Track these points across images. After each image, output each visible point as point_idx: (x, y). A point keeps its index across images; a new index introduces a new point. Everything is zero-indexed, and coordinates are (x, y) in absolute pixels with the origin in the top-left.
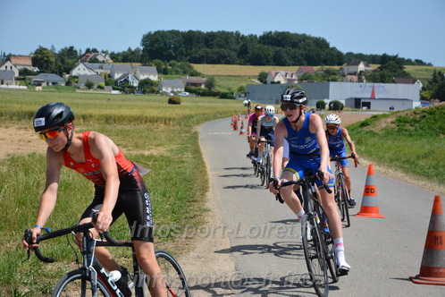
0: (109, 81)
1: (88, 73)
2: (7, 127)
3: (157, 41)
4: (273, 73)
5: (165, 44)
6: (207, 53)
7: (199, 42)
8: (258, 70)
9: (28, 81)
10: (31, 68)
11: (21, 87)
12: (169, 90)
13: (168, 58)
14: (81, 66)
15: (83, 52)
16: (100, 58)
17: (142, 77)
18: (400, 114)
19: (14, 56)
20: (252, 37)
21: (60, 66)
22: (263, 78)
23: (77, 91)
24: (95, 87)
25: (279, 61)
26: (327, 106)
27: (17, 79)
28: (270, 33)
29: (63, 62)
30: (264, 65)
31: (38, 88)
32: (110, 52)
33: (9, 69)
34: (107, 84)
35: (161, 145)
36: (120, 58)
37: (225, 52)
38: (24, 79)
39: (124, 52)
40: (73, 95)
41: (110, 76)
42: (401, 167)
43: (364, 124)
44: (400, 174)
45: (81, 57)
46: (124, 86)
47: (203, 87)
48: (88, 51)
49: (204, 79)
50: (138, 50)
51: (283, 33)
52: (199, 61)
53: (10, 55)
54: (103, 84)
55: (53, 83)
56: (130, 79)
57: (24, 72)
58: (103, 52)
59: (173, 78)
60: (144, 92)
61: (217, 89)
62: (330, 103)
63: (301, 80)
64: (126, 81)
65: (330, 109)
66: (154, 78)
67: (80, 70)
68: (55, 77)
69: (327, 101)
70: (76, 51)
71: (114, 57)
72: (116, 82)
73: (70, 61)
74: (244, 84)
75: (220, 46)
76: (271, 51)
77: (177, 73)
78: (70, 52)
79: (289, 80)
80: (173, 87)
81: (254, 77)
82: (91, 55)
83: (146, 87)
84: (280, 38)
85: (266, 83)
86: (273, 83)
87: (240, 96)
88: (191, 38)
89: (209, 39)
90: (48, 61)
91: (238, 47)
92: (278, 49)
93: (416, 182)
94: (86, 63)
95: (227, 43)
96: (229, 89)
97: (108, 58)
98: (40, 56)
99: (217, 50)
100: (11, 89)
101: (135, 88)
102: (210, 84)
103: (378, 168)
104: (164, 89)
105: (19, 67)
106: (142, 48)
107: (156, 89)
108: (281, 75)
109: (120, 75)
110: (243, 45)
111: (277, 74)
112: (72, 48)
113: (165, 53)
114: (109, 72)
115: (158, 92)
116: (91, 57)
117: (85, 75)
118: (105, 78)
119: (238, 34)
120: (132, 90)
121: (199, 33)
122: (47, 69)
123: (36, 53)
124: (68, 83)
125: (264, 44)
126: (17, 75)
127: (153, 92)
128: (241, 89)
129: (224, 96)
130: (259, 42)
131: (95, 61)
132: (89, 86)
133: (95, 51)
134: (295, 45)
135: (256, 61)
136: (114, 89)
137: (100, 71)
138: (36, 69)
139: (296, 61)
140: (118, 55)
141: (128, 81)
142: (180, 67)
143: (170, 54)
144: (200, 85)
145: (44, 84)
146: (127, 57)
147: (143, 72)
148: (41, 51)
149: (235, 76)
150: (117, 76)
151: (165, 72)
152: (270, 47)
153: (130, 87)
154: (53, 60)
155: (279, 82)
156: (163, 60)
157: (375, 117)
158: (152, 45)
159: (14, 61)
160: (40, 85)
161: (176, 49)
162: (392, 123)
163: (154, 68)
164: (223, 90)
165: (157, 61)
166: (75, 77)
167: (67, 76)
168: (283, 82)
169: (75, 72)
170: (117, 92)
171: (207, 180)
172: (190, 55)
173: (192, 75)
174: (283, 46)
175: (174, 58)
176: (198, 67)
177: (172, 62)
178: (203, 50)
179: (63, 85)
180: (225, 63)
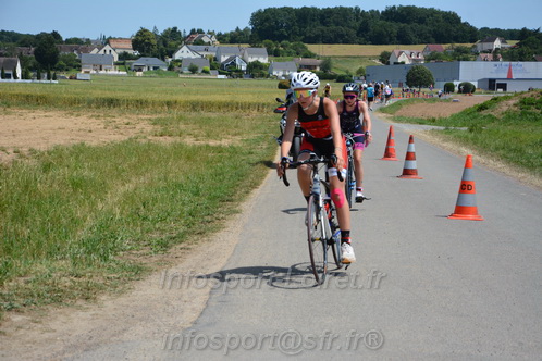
0: (215, 65)
1: (192, 56)
2: (78, 116)
3: (267, 19)
4: (397, 53)
5: (277, 22)
6: (322, 31)
7: (314, 20)
8: (379, 49)
9: (128, 66)
10: (131, 52)
11: (121, 73)
12: (281, 73)
13: (280, 38)
14: (185, 48)
15: (188, 33)
16: (206, 39)
17: (251, 60)
18: (524, 96)
19: (115, 39)
20: (374, 13)
21: (162, 50)
22: (385, 58)
23: (180, 76)
24: (200, 71)
25: (403, 40)
26: (456, 89)
27: (116, 64)
28: (394, 7)
29: (165, 45)
30: (387, 44)
31: (138, 73)
32: (216, 33)
33: (108, 53)
34: (212, 68)
35: (239, 134)
36: (227, 39)
37: (343, 30)
38: (123, 64)
39: (232, 32)
40: (177, 80)
41: (215, 59)
42: (504, 156)
43: (482, 108)
44: (500, 165)
45: (186, 38)
46: (230, 70)
47: (318, 69)
48: (193, 32)
49: (319, 61)
50: (246, 30)
51: (408, 7)
52: (314, 41)
53: (110, 38)
54: (208, 68)
55: (155, 68)
56: (237, 62)
57: (124, 57)
58: (209, 33)
59: (284, 61)
60: (252, 77)
61: (334, 71)
62: (460, 85)
63: (428, 59)
64: (234, 64)
65: (460, 92)
66: (264, 60)
67: (184, 53)
68: (156, 61)
69: (456, 83)
70: (180, 33)
71: (221, 38)
72: (223, 65)
73: (173, 43)
74: (364, 66)
75: (337, 25)
76: (395, 27)
77: (289, 54)
78: (173, 33)
79: (414, 60)
80: (284, 71)
81: (375, 57)
82: (196, 37)
83: (256, 70)
84: (404, 13)
85: (388, 64)
86: (396, 63)
87: (359, 79)
88: (305, 15)
89: (325, 16)
90: (149, 44)
91: (358, 24)
92: (402, 25)
93: (515, 174)
94: (191, 46)
95: (346, 20)
96: (347, 72)
97: (214, 39)
98: (140, 38)
99: (334, 27)
100: (110, 75)
101: (243, 71)
102: (326, 66)
103: (478, 158)
104: (275, 73)
105: (119, 51)
106: (251, 27)
107: (266, 73)
108: (406, 55)
109: (227, 57)
110: (363, 22)
111: (400, 53)
112: (176, 28)
113: (276, 32)
114: (214, 55)
115: (268, 76)
116: (196, 39)
117: (189, 59)
118: (210, 61)
119: (357, 9)
120: (240, 74)
121: (314, 9)
122: (148, 52)
123: (137, 35)
124: (170, 68)
125: (387, 20)
126: (116, 59)
127: (262, 76)
128: (360, 72)
129: (340, 79)
130: (381, 18)
131: (200, 42)
132: (193, 70)
133: (200, 32)
134: (421, 21)
135: (378, 40)
136: (220, 73)
137: (205, 54)
138: (137, 53)
139: (423, 39)
140: (226, 35)
141: (235, 65)
142: (292, 47)
143: (282, 35)
144: (315, 67)
145: (145, 69)
146: (235, 38)
147: (252, 54)
148: (142, 32)
149: (354, 57)
150: (223, 59)
151: (276, 54)
152: (393, 24)
153: (237, 71)
154: (154, 42)
155: (403, 63)
156: (274, 41)
157: (496, 99)
158: (262, 24)
159: (113, 44)
160: (140, 70)
161: (288, 27)
162: (515, 105)
163: (264, 50)
164: (340, 73)
165: (267, 41)
166: (178, 61)
167: (170, 59)
168: (407, 62)
169: (177, 56)
170: (223, 77)
171: (264, 175)
172: (304, 34)
173: (306, 56)
174: (408, 22)
175: (287, 38)
176: (312, 48)
177: (284, 42)
178: (318, 29)
179: (165, 69)
180: (343, 43)
